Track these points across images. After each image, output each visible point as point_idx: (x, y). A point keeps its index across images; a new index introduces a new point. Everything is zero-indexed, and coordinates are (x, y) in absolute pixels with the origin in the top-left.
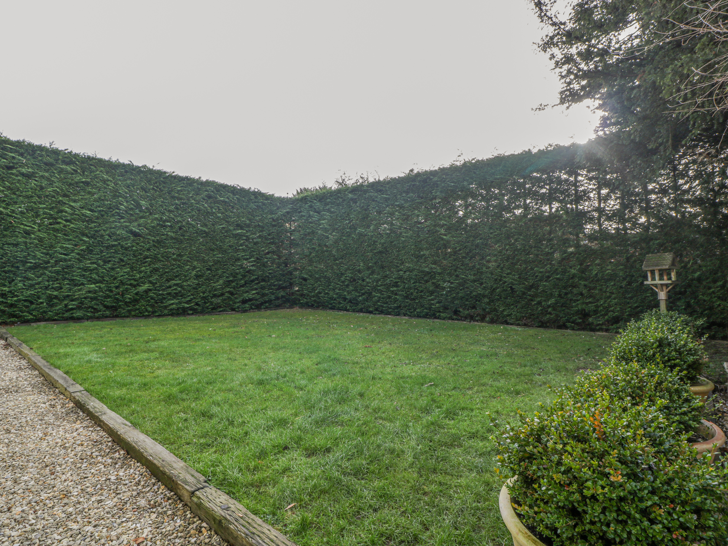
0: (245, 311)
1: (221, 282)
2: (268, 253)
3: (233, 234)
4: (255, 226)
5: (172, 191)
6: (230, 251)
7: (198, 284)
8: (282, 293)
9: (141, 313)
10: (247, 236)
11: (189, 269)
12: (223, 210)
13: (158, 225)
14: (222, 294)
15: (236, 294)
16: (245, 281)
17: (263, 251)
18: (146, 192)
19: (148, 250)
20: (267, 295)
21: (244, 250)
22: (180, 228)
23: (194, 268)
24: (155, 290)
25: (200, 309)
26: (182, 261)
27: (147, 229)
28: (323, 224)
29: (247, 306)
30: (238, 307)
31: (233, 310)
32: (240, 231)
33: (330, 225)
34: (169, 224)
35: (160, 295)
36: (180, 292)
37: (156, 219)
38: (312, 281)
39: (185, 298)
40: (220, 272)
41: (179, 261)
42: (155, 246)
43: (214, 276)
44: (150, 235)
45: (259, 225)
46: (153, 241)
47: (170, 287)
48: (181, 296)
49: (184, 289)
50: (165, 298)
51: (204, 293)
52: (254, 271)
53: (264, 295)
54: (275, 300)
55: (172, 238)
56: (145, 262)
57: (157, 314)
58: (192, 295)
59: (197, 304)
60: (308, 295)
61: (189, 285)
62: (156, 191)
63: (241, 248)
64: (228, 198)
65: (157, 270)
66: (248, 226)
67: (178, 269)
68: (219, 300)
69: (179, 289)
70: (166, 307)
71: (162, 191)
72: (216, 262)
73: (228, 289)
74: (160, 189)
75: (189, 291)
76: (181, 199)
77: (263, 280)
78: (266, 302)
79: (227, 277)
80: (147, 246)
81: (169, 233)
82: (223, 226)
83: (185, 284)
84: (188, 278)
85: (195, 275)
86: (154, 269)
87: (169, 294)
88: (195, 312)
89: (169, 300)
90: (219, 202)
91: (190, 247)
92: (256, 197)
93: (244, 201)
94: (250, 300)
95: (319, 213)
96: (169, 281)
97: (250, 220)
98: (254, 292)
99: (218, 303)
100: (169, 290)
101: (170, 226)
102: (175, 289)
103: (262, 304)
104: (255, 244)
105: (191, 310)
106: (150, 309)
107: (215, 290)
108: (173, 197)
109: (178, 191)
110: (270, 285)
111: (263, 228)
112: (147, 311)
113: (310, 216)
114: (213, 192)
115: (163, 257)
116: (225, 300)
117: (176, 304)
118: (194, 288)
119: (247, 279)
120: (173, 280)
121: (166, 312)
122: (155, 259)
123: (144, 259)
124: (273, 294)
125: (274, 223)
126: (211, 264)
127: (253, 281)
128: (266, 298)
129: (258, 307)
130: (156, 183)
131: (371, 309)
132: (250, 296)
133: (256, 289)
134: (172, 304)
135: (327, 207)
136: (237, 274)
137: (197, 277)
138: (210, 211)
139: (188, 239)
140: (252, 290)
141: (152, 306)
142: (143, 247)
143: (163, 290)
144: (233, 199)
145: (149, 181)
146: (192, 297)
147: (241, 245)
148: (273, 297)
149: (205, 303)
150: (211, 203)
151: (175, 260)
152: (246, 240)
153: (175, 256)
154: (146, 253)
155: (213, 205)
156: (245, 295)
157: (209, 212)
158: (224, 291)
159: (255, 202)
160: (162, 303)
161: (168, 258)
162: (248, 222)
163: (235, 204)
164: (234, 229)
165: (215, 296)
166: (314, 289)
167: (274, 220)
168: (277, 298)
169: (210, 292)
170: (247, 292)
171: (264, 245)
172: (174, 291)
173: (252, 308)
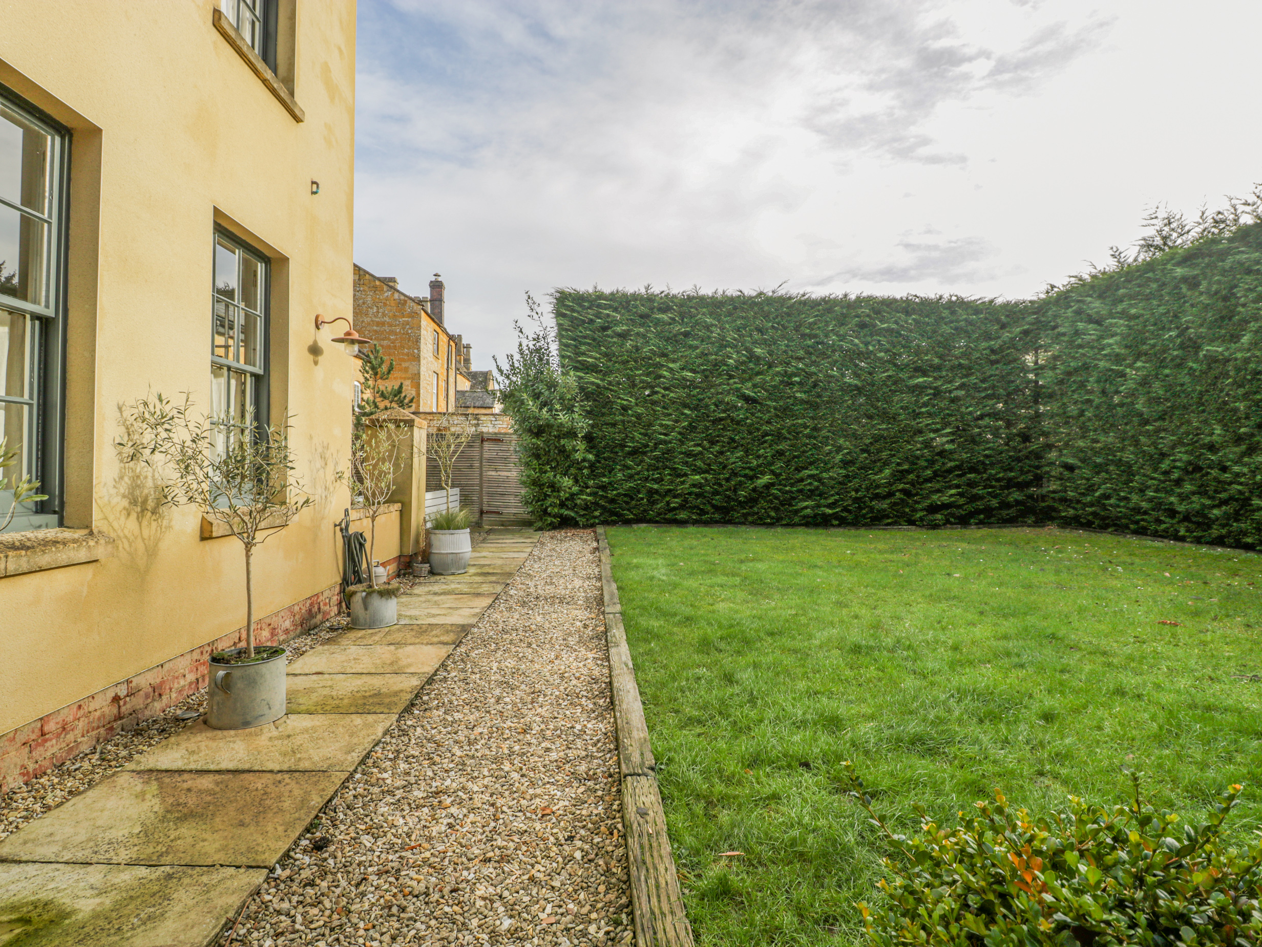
0: (935, 526)
1: (887, 472)
2: (981, 417)
3: (906, 386)
4: (952, 368)
5: (801, 325)
6: (902, 417)
7: (847, 476)
8: (1015, 495)
9: (761, 519)
10: (935, 388)
11: (830, 452)
12: (888, 346)
13: (782, 382)
14: (890, 494)
15: (917, 494)
16: (935, 472)
17: (970, 413)
18: (763, 335)
19: (769, 422)
20: (981, 498)
21: (930, 415)
22: (815, 385)
23: (839, 449)
24: (780, 485)
25: (850, 517)
26: (820, 439)
27: (765, 391)
28: (1110, 345)
29: (939, 516)
30: (921, 519)
31: (911, 522)
32: (921, 380)
33: (1127, 347)
34: (797, 379)
35: (787, 492)
36: (817, 488)
37: (778, 373)
38: (1087, 472)
39: (826, 498)
40: (884, 455)
41: (815, 438)
42: (777, 416)
43: (875, 462)
44: (770, 399)
45: (960, 365)
46: (775, 409)
47: (802, 480)
48: (820, 495)
49: (823, 484)
50: (794, 498)
51: (857, 491)
52: (951, 452)
53: (975, 498)
54: (1000, 508)
55: (802, 402)
56: (765, 442)
57: (784, 522)
58: (838, 494)
59: (845, 509)
60: (1078, 502)
61: (831, 478)
62: (776, 329)
63: (923, 410)
64: (896, 323)
65: (781, 453)
66: (938, 368)
67: (814, 451)
68: (884, 505)
69: (816, 483)
70: (796, 512)
71: (785, 328)
72: (877, 439)
73: (901, 486)
74: (783, 326)
75: (833, 488)
76: (815, 336)
77: (973, 470)
78: (978, 512)
79: (898, 464)
80: (766, 417)
81: (798, 395)
82: (890, 373)
83: (825, 475)
84: (829, 466)
85: (842, 461)
86: (777, 452)
87: (801, 491)
88: (843, 523)
89: (802, 500)
90: (880, 332)
91: (832, 414)
92: (953, 313)
93: (928, 324)
94: (945, 506)
95: (1098, 322)
96: (800, 471)
97: (940, 357)
98: (953, 491)
99: (885, 510)
100: (801, 486)
101: (800, 383)
102: (810, 484)
103: (972, 514)
104: (953, 401)
105: (836, 519)
106: (773, 514)
107: (878, 487)
108: (803, 336)
109: (810, 324)
110: (988, 479)
111: (970, 368)
112: (769, 516)
113: (1077, 333)
114: (868, 316)
115: (789, 433)
116: (895, 504)
117: (812, 508)
118: (840, 483)
119: (937, 467)
120: (807, 469)
121: (797, 519)
122: (779, 437)
123: (763, 437)
124: (995, 497)
125: (993, 357)
126: (868, 441)
127: (950, 471)
128: (980, 505)
129: (963, 521)
130: (777, 316)
131: (1249, 540)
132: (945, 499)
133: (958, 486)
134: (806, 508)
135: (1120, 308)
136: (918, 458)
137: (845, 464)
138: (864, 350)
139: (828, 402)
140: (950, 487)
141: (776, 509)
142: (761, 418)
143: (792, 485)
144: (906, 322)
145: (766, 316)
146: (837, 497)
147: (925, 405)
148: (994, 503)
149: (860, 508)
150: (865, 336)
151: (809, 437)
152: (934, 395)
153: (808, 431)
154: (764, 427)
155: (869, 339)
156: (935, 497)
157: (862, 353)
158: (894, 488)
159: (952, 322)
160: (790, 505)
161: (797, 433)
162: (936, 361)
163: (911, 331)
164: (910, 378)
165: (877, 497)
166: (1091, 489)
167: (993, 351)
168: (1005, 505)
169: (868, 489)
170: (938, 491)
171: (973, 402)
172: (809, 487)
173: (948, 522)
